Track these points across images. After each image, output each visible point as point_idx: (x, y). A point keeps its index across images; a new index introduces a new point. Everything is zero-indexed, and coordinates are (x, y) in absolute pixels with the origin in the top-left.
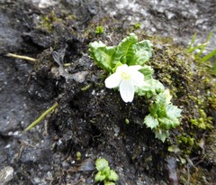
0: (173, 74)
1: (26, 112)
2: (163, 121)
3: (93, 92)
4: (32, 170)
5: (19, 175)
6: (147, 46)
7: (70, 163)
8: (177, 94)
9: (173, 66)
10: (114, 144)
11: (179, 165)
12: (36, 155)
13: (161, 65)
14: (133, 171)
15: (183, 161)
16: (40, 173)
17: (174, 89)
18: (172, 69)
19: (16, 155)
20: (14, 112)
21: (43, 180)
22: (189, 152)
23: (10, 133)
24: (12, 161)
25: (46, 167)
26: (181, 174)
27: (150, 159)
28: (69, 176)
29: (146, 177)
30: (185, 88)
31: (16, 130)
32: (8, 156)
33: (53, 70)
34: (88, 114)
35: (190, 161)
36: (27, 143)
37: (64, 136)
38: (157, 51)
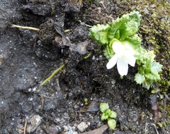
0: (157, 36)
1: (37, 69)
2: (148, 76)
3: (94, 58)
4: (53, 113)
5: (44, 119)
6: (137, 17)
7: (80, 105)
8: (160, 50)
9: (157, 30)
10: (112, 92)
11: (158, 100)
12: (54, 104)
13: (148, 31)
14: (126, 106)
15: (162, 97)
16: (59, 115)
17: (158, 47)
18: (157, 32)
19: (40, 106)
20: (27, 70)
21: (62, 119)
22: (166, 90)
23: (30, 90)
24: (37, 110)
25: (62, 110)
26: (160, 105)
27: (138, 97)
28: (81, 115)
29: (135, 108)
30: (166, 46)
31: (34, 86)
32: (33, 106)
33: (56, 39)
34: (91, 74)
35: (166, 96)
36: (45, 96)
37: (74, 89)
38: (145, 16)
